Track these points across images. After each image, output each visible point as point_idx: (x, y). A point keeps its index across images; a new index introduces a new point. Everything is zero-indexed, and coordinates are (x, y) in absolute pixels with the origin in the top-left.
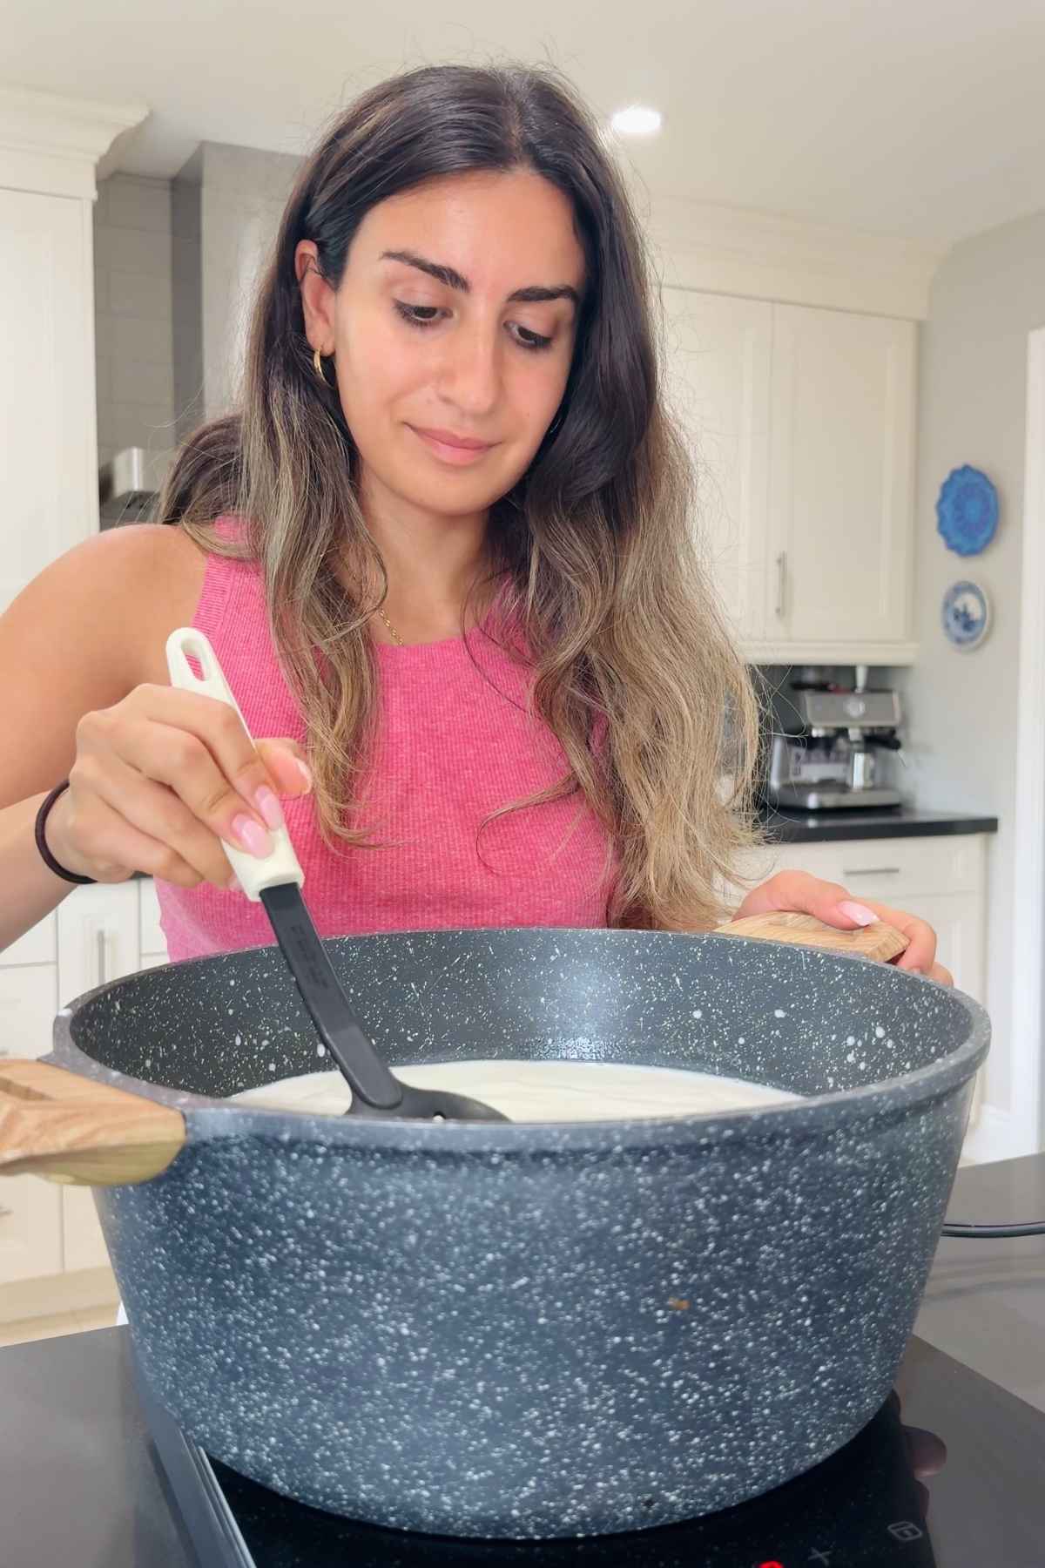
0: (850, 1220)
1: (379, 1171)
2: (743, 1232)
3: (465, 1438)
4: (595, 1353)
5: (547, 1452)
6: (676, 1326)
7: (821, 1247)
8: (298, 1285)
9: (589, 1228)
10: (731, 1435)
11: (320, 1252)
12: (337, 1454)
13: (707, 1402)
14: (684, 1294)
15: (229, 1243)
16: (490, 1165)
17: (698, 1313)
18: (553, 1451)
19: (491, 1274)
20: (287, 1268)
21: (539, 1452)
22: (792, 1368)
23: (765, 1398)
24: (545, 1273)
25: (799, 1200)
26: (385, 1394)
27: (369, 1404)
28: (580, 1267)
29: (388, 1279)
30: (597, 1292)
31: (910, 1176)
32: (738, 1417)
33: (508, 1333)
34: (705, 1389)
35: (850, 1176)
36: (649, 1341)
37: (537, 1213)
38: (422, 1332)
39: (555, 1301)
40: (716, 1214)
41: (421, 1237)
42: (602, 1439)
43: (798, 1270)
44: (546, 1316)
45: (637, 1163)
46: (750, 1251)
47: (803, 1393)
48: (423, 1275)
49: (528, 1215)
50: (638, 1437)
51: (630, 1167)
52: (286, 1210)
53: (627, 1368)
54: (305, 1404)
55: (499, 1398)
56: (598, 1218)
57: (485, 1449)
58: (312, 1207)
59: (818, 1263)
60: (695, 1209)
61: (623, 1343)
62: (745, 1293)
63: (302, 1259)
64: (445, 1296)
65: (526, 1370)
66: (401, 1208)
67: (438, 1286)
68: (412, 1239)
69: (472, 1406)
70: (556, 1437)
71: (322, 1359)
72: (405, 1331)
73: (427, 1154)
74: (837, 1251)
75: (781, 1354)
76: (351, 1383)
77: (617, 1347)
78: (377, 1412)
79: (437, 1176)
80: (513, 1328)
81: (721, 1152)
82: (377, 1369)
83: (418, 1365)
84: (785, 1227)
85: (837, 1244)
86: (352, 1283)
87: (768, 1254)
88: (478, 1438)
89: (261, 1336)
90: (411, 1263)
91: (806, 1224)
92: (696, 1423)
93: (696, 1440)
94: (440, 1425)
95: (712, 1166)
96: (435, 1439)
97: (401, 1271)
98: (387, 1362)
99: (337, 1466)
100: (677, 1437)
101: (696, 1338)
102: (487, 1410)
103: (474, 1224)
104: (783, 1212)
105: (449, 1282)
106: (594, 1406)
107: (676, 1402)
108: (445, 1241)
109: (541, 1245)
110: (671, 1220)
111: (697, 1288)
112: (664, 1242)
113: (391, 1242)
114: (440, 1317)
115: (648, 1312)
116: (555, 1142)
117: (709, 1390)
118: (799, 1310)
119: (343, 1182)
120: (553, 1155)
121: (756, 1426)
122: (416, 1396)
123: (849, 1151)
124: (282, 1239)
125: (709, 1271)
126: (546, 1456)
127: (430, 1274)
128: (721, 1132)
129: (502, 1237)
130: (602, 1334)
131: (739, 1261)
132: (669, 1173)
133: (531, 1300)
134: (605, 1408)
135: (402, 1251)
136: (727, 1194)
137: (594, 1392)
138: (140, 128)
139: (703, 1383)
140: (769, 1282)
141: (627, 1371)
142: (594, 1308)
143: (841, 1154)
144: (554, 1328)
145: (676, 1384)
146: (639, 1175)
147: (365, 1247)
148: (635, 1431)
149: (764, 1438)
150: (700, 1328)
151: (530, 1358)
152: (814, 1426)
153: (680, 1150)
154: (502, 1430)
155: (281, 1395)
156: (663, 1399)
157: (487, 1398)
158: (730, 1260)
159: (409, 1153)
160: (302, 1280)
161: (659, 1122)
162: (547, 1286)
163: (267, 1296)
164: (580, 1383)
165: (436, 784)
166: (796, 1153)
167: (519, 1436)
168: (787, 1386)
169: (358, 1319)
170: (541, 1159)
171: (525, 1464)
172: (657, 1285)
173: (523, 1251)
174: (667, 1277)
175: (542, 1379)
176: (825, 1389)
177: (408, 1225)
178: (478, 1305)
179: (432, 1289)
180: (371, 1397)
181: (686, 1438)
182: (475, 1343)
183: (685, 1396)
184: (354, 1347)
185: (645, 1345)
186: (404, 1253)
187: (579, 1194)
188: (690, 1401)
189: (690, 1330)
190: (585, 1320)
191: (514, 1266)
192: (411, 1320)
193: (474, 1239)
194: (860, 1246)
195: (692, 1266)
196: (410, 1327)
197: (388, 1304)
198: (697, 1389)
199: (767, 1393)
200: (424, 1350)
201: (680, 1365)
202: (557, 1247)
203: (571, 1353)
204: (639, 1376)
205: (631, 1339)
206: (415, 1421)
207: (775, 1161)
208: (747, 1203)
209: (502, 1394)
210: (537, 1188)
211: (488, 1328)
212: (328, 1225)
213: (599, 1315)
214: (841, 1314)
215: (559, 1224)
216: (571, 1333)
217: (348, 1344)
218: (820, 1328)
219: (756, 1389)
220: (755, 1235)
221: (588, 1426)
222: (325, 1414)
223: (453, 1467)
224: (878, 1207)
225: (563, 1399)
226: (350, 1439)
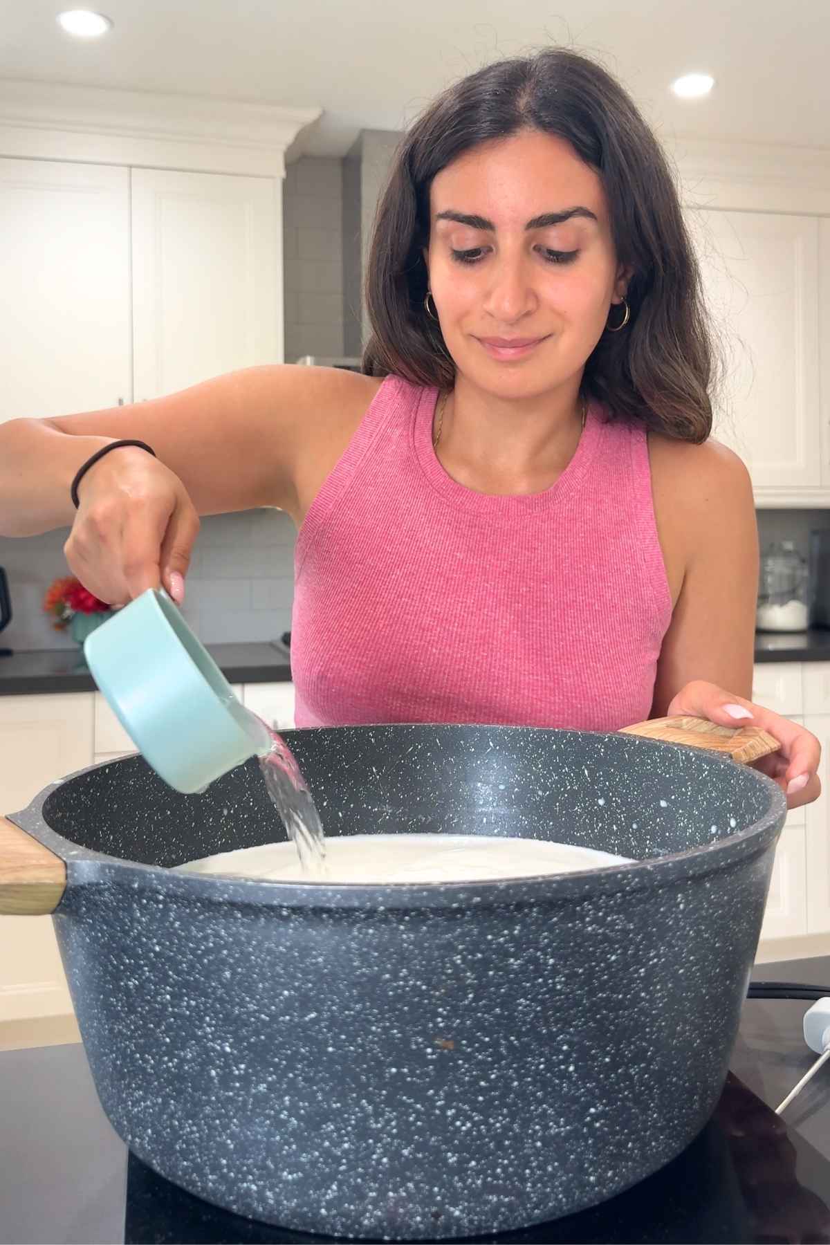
0: (606, 982)
1: (201, 917)
2: (499, 986)
3: (279, 1142)
4: (376, 1080)
5: (344, 1161)
6: (443, 1064)
7: (577, 1003)
8: (154, 1005)
9: (363, 974)
10: (506, 1162)
11: (164, 979)
12: (191, 1147)
13: (479, 1131)
14: (450, 1036)
15: (110, 968)
16: (281, 917)
17: (464, 1053)
18: (349, 1161)
19: (288, 1008)
20: (145, 991)
21: (337, 1161)
22: (560, 1107)
23: (535, 1132)
24: (329, 1010)
25: (551, 961)
26: (217, 1098)
27: (208, 1108)
28: (358, 1007)
29: (212, 1006)
30: (374, 1028)
31: (671, 946)
32: (510, 1146)
33: (304, 1058)
34: (476, 1118)
35: (602, 942)
36: (422, 1073)
37: (320, 960)
38: (240, 1051)
39: (341, 1034)
40: (472, 970)
41: (234, 974)
42: (388, 1154)
43: (556, 1022)
44: (332, 1046)
45: (400, 921)
46: (508, 1002)
47: (575, 1131)
48: (238, 1004)
49: (314, 961)
50: (420, 1156)
51: (395, 925)
52: (142, 945)
53: (405, 1095)
54: (165, 1103)
55: (302, 1112)
56: (370, 966)
57: (296, 1154)
58: (158, 944)
59: (575, 1017)
60: (454, 964)
61: (399, 1073)
62: (506, 1038)
63: (155, 985)
64: (254, 1023)
65: (322, 1090)
66: (218, 948)
67: (250, 1014)
68: (228, 974)
69: (282, 1116)
70: (350, 1149)
71: (173, 1067)
72: (228, 1049)
73: (233, 904)
74: (595, 1007)
75: (546, 1095)
76: (195, 1089)
77: (393, 1076)
78: (214, 1115)
79: (243, 924)
80: (307, 1054)
81: (473, 916)
82: (211, 1079)
83: (239, 1078)
84: (539, 984)
85: (595, 1002)
86: (188, 1007)
87: (526, 1007)
88: (289, 1144)
89: (135, 1044)
90: (227, 993)
91: (560, 982)
92: (470, 1148)
93: (473, 1163)
94: (260, 1130)
95: (467, 927)
96: (256, 1142)
97: (220, 1000)
98: (217, 1073)
99: (191, 1157)
100: (455, 1159)
101: (464, 1074)
102: (294, 1121)
103: (272, 965)
104: (535, 971)
105: (256, 1011)
106: (379, 1125)
107: (451, 1128)
108: (251, 977)
109: (325, 986)
110: (433, 972)
111: (460, 1031)
112: (428, 990)
113: (213, 976)
114: (252, 1040)
115: (418, 1049)
116: (329, 901)
117: (480, 1120)
118: (561, 1057)
119: (177, 924)
120: (328, 911)
121: (530, 1156)
122: (240, 1104)
123: (600, 922)
124: (141, 967)
125: (471, 1017)
126: (344, 1164)
127: (242, 1004)
128: (470, 898)
129: (294, 978)
130: (380, 1063)
131: (498, 1010)
132: (428, 932)
133: (319, 1031)
134: (388, 1128)
135: (221, 983)
136: (482, 952)
137: (378, 1114)
138: (316, 123)
139: (474, 1114)
140: (528, 1030)
141: (404, 1098)
142: (374, 1043)
143: (591, 923)
144: (340, 1056)
145: (450, 1113)
146: (403, 932)
147: (195, 979)
148: (417, 1150)
149: (539, 1167)
150: (466, 1066)
151: (323, 1080)
152: (592, 1163)
153: (435, 911)
154: (307, 1139)
155: (152, 1094)
156: (439, 1125)
157: (293, 1109)
158: (488, 1009)
159: (220, 904)
160: (156, 1002)
161: (415, 888)
162: (333, 1021)
163: (135, 1012)
164: (366, 1105)
165: (492, 611)
166: (545, 922)
167: (321, 1145)
168: (557, 1123)
169: (195, 1037)
170: (321, 914)
171: (327, 1170)
172: (425, 1026)
173: (311, 990)
174: (433, 1020)
175: (334, 1099)
176: (598, 1129)
177: (223, 962)
178: (280, 1032)
179: (244, 1017)
180: (209, 1102)
181: (462, 1162)
182: (280, 1064)
183: (458, 1123)
184: (193, 1060)
185: (419, 1077)
186: (223, 986)
187: (353, 945)
188: (464, 1128)
189: (458, 1067)
190: (365, 1052)
191: (305, 1003)
192: (231, 1040)
193: (273, 976)
194: (620, 1005)
195: (454, 1012)
196: (231, 1047)
197: (215, 1026)
198: (470, 1118)
199: (537, 1127)
200: (243, 1066)
201: (450, 1097)
202: (339, 988)
203: (356, 1079)
204: (416, 1103)
205: (406, 1070)
206: (241, 1125)
207: (524, 926)
208: (501, 962)
209: (304, 1108)
210: (319, 938)
211: (289, 1052)
212: (169, 959)
213: (377, 1049)
214: (607, 1063)
215: (338, 969)
216: (355, 1061)
217: (189, 1056)
218: (586, 1075)
219: (526, 1124)
220: (510, 989)
221: (376, 1142)
222: (180, 1113)
223: (272, 1166)
224: (636, 971)
225: (353, 1117)
226: (197, 1135)
